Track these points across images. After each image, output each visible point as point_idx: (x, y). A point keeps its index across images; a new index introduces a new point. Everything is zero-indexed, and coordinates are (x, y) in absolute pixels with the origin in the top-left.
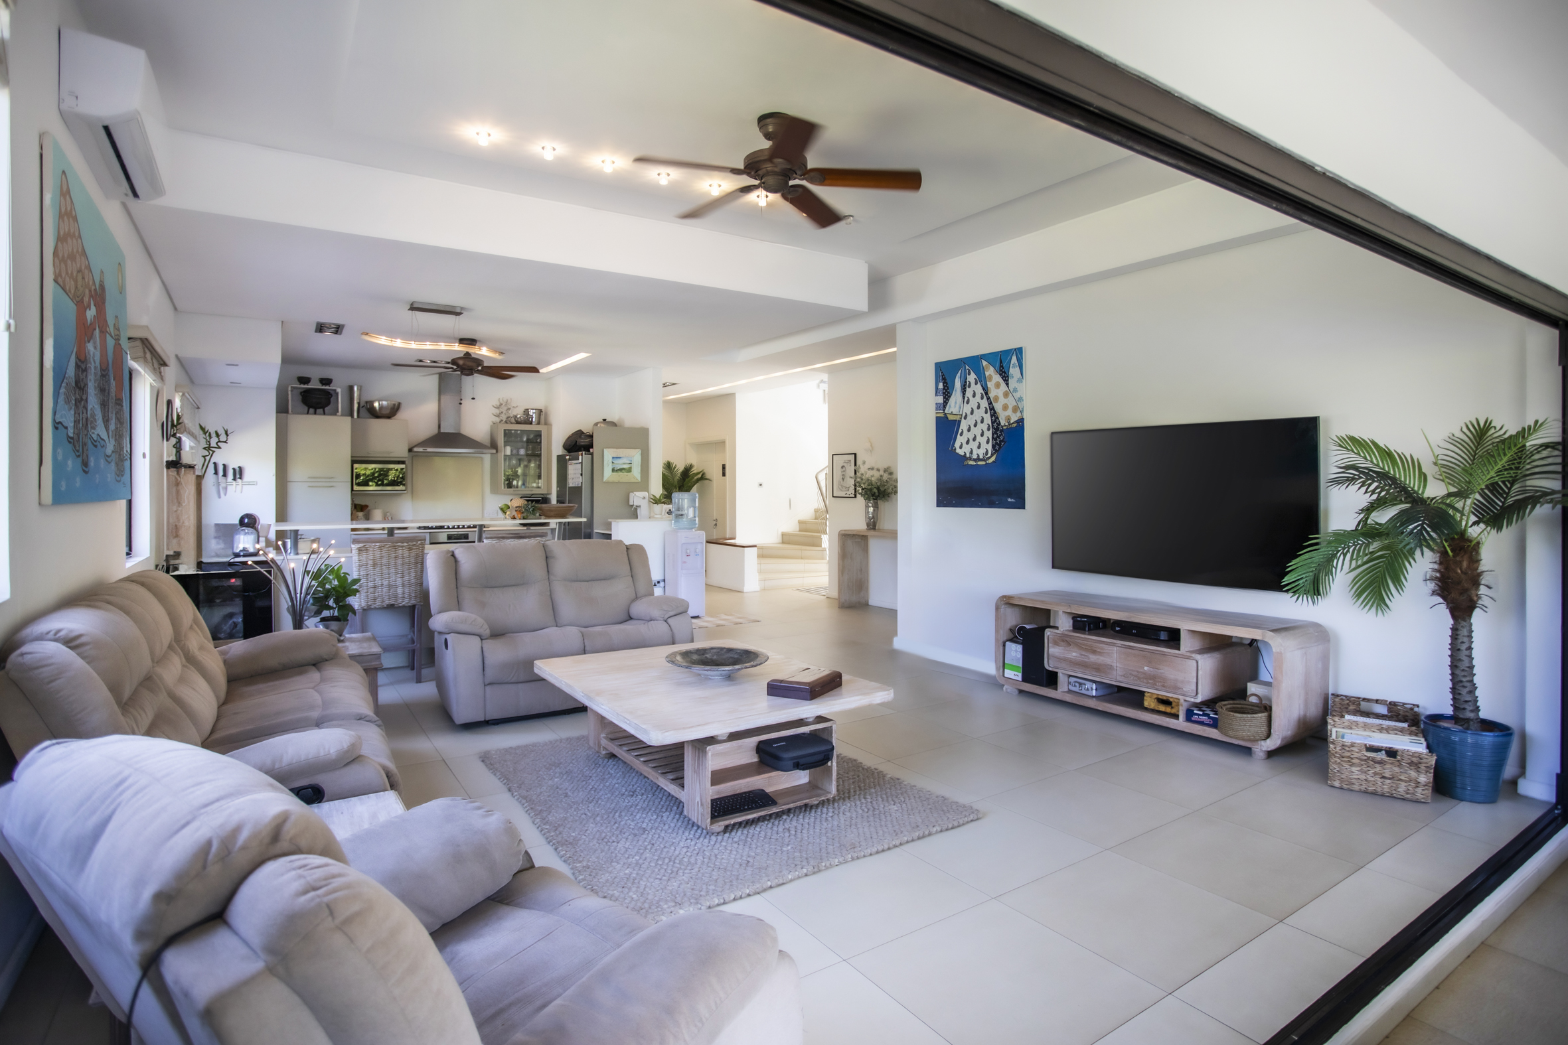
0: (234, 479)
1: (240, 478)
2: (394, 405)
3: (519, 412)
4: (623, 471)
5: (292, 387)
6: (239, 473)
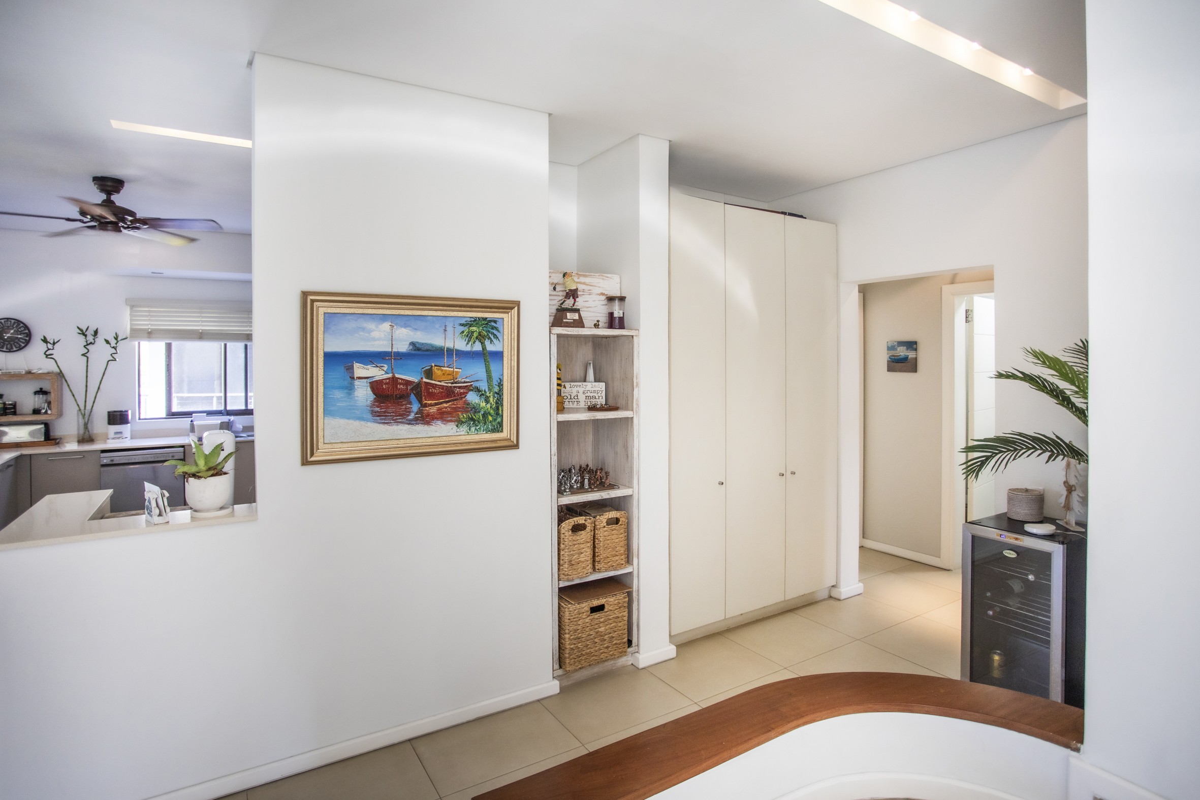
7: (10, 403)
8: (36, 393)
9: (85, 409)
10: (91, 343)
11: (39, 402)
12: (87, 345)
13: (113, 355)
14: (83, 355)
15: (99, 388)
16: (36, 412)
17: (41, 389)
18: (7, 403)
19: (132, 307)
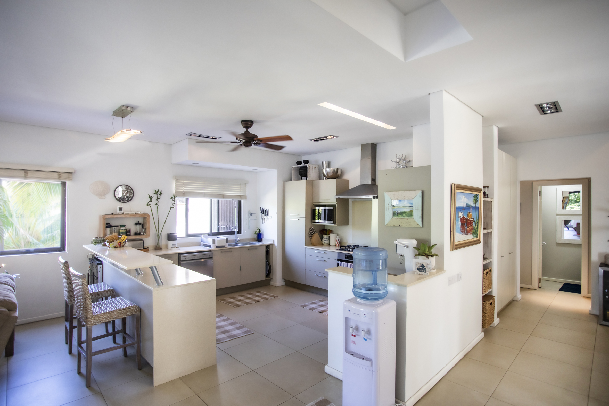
0: (266, 215)
2: (334, 170)
4: (404, 215)
5: (293, 167)
6: (267, 213)
7: (129, 229)
8: (136, 224)
9: (158, 232)
10: (159, 198)
11: (138, 228)
12: (158, 199)
13: (173, 204)
14: (156, 204)
15: (165, 221)
16: (136, 234)
17: (138, 222)
18: (127, 229)
19: (177, 180)
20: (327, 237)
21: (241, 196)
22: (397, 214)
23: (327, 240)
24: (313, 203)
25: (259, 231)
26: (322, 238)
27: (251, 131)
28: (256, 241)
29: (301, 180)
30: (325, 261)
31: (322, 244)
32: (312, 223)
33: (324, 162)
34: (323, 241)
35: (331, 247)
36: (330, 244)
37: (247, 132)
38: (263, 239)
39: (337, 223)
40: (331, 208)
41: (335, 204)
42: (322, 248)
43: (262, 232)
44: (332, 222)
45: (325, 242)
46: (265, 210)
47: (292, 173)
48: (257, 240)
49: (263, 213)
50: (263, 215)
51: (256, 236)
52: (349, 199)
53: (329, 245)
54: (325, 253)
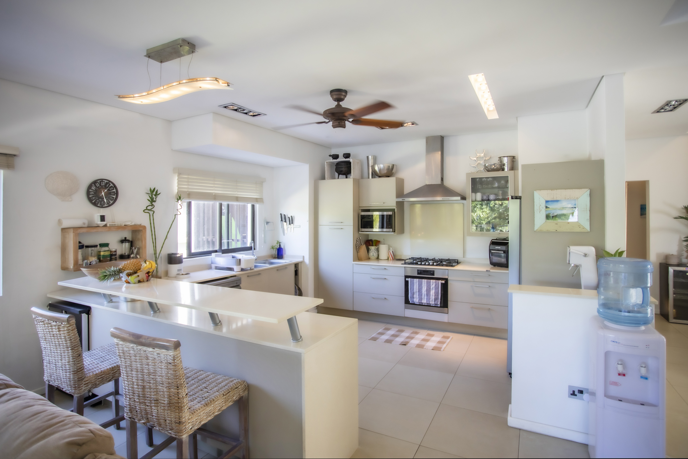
0: (290, 224)
1: (292, 223)
2: (389, 167)
3: (495, 161)
4: (563, 217)
5: (327, 162)
6: (291, 221)
8: (123, 241)
9: (156, 253)
10: (154, 201)
11: (125, 248)
13: (179, 210)
15: (167, 236)
16: (122, 257)
17: (125, 238)
19: (179, 174)
20: (376, 250)
21: (257, 199)
22: (553, 217)
23: (376, 253)
24: (360, 207)
25: (280, 245)
26: (368, 250)
27: (343, 104)
28: (275, 258)
29: (338, 178)
30: (385, 278)
31: (369, 259)
32: (360, 232)
33: (370, 157)
34: (369, 254)
35: (380, 261)
36: (381, 257)
37: (339, 106)
38: (285, 256)
39: (396, 232)
40: (390, 213)
41: (395, 208)
42: (368, 263)
43: (282, 246)
44: (391, 230)
45: (373, 255)
46: (289, 218)
47: (326, 170)
48: (277, 256)
49: (285, 222)
50: (285, 223)
51: (275, 252)
52: (405, 202)
53: (378, 258)
54: (385, 269)
